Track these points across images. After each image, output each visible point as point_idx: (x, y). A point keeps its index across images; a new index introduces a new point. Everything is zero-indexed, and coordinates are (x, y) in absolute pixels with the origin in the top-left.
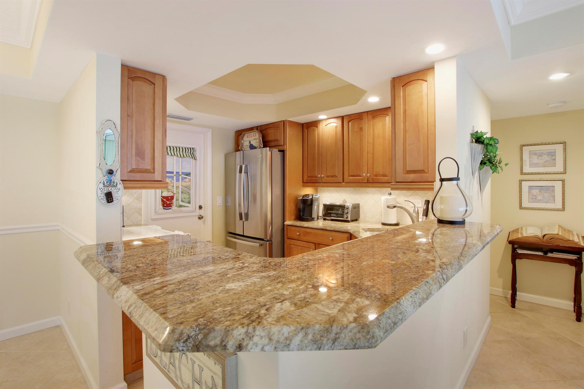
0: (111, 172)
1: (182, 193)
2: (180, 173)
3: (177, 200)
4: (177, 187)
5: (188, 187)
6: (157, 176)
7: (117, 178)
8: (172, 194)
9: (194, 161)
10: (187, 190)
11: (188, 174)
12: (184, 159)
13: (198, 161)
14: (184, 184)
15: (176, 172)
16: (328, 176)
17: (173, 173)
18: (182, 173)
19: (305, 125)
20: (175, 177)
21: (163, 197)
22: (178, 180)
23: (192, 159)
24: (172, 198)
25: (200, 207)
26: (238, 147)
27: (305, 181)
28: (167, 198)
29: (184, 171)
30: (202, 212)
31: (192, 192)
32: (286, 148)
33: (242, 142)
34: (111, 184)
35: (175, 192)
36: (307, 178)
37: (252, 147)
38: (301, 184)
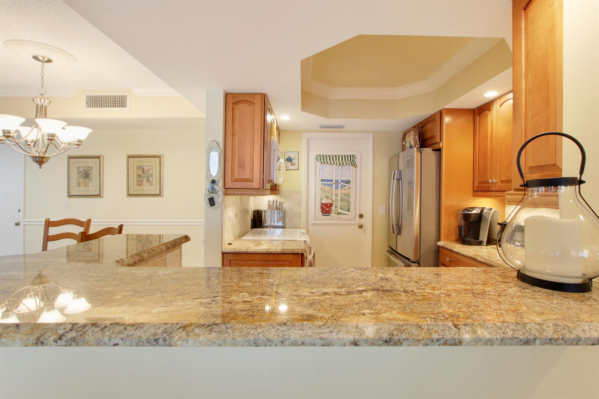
0: (213, 182)
1: (341, 200)
2: (340, 181)
3: (336, 207)
4: (336, 195)
5: (348, 195)
6: (256, 184)
8: (331, 202)
9: (354, 168)
10: (346, 199)
11: (348, 182)
12: (344, 167)
13: (358, 169)
14: (344, 192)
15: (336, 180)
16: (502, 182)
17: (332, 181)
18: (342, 181)
19: (476, 111)
20: (334, 185)
21: (323, 204)
22: (337, 188)
23: (352, 167)
24: (331, 205)
25: (361, 216)
27: (475, 189)
28: (326, 205)
29: (343, 179)
30: (362, 221)
31: (352, 200)
32: (442, 146)
33: (404, 143)
34: (213, 190)
35: (334, 199)
36: (477, 185)
37: (411, 148)
38: (471, 193)
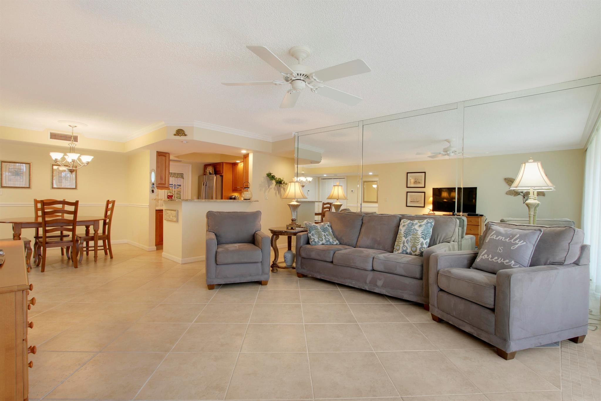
0: (153, 184)
1: (177, 194)
2: (176, 185)
3: (174, 197)
4: (175, 191)
5: (180, 192)
6: (166, 186)
7: (155, 186)
8: (172, 195)
9: (183, 179)
10: (179, 193)
11: (180, 186)
12: (178, 179)
13: (185, 180)
14: (178, 190)
15: (174, 185)
16: (241, 188)
17: (172, 185)
18: (177, 185)
19: (234, 164)
20: (174, 187)
21: (168, 195)
22: (175, 188)
23: (182, 179)
24: (172, 196)
26: (205, 173)
27: (233, 190)
28: (170, 196)
29: (178, 184)
31: (182, 194)
32: (223, 175)
33: (206, 171)
34: (153, 187)
35: (173, 194)
36: (234, 188)
37: (210, 174)
38: (232, 191)
